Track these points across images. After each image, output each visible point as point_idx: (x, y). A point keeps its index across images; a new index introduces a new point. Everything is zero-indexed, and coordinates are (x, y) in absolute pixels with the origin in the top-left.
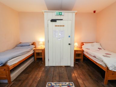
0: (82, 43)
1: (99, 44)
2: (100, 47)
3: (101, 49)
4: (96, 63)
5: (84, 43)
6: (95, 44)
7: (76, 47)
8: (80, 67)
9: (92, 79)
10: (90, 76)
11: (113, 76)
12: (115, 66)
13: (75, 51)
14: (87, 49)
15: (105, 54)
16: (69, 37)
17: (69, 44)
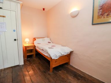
0: (34, 38)
1: (49, 38)
2: (50, 41)
3: (50, 43)
4: (44, 55)
5: (36, 39)
6: (46, 38)
7: (27, 43)
8: (31, 63)
9: (41, 71)
10: (39, 69)
11: (56, 63)
12: (56, 55)
13: (26, 47)
14: (39, 44)
15: (52, 46)
16: (14, 31)
17: (15, 40)
